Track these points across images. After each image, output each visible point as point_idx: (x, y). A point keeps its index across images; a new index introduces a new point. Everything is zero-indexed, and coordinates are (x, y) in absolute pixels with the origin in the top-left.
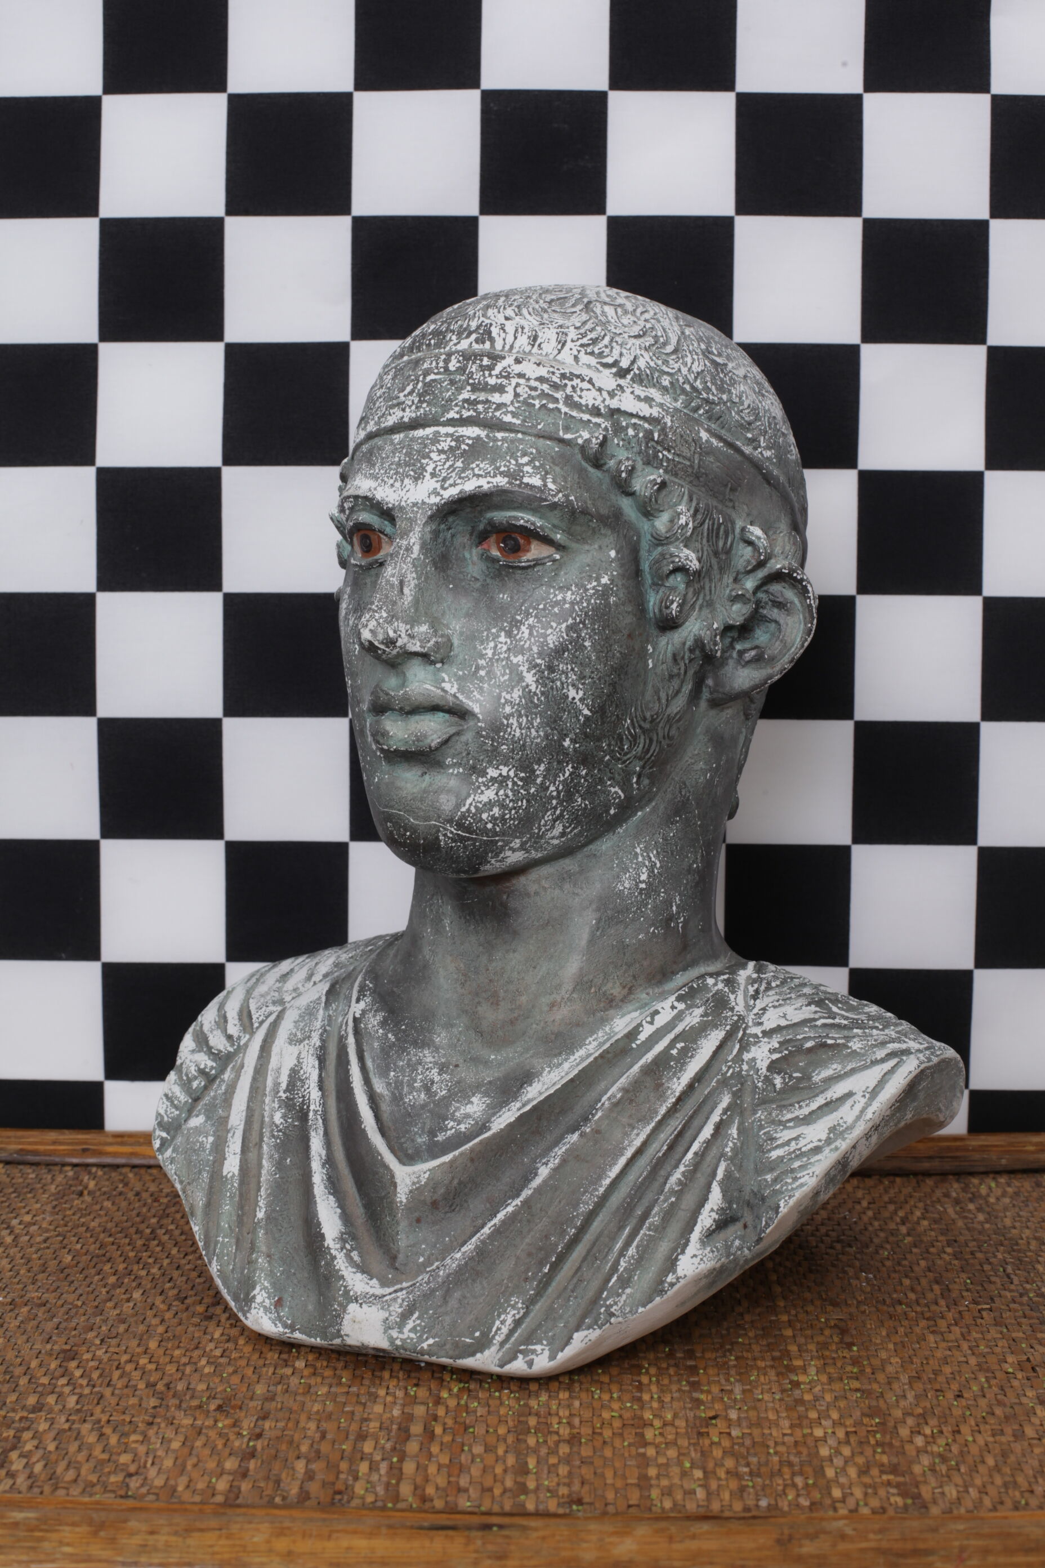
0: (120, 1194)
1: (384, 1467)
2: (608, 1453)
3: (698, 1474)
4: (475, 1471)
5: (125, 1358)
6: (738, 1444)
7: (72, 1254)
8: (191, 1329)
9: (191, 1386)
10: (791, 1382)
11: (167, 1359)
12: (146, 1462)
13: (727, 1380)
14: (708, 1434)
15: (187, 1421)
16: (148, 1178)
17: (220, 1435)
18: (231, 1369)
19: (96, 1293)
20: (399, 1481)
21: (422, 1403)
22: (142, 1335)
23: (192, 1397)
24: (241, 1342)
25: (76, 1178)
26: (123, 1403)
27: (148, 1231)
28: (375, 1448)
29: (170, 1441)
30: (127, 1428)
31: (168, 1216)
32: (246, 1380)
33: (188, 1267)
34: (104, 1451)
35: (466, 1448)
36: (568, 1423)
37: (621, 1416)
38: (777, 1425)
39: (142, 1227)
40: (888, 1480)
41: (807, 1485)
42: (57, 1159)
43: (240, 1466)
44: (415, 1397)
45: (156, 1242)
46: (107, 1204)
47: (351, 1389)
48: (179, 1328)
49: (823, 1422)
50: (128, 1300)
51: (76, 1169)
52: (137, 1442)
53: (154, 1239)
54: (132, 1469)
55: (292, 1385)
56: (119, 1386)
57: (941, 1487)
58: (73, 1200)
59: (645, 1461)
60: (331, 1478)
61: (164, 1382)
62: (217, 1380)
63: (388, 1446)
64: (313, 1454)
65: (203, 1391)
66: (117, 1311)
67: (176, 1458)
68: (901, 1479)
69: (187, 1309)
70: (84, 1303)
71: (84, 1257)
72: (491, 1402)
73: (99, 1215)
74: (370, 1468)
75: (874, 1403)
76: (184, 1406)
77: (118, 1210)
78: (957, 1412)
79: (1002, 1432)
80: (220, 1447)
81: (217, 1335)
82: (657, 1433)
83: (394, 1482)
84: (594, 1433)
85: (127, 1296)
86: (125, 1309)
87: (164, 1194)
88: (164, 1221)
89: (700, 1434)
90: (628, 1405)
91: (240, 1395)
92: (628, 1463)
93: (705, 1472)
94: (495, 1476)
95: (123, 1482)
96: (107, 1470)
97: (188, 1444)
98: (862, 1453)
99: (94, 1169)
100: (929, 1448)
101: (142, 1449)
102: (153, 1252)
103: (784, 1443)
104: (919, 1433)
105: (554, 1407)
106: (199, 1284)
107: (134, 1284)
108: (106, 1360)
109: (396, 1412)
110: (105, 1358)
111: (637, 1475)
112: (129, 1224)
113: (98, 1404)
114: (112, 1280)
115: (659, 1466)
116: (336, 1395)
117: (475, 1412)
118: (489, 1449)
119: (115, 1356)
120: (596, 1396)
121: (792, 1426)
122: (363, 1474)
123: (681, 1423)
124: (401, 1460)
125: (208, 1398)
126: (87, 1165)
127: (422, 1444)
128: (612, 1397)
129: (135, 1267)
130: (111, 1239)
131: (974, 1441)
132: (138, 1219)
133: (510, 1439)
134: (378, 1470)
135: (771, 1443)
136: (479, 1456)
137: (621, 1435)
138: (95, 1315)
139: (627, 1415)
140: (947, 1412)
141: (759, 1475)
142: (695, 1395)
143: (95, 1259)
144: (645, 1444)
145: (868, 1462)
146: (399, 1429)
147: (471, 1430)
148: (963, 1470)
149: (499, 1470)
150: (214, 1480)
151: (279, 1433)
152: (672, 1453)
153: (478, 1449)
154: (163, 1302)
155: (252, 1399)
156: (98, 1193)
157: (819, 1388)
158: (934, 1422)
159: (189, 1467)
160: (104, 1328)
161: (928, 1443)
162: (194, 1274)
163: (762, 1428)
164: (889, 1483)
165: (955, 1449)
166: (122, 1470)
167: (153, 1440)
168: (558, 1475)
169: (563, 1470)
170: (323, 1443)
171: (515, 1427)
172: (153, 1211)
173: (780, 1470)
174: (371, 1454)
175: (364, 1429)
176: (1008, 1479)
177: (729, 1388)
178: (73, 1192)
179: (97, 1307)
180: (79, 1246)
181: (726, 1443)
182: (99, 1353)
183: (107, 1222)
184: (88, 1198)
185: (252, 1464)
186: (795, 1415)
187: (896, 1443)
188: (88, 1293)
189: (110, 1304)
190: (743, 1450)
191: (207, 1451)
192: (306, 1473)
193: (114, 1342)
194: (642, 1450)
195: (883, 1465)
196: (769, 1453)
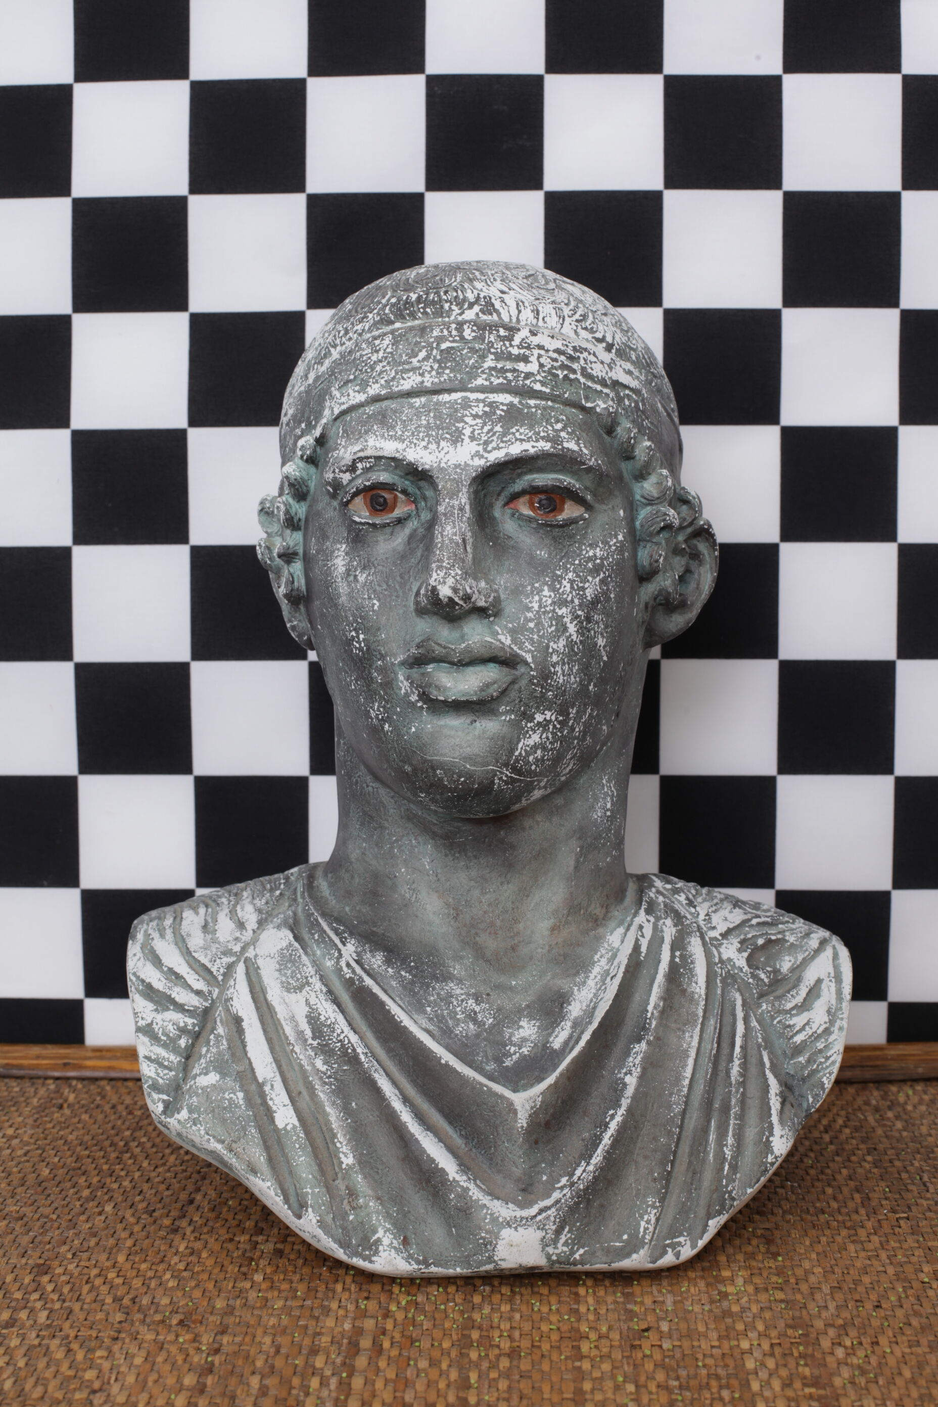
0: (98, 1106)
1: (334, 1382)
2: (546, 1366)
3: (631, 1388)
4: (420, 1386)
5: (95, 1272)
6: (669, 1356)
7: (50, 1167)
8: (157, 1242)
9: (155, 1301)
10: (720, 1293)
11: (134, 1273)
12: (110, 1378)
13: (660, 1292)
14: (640, 1346)
15: (150, 1336)
16: (123, 1090)
17: (181, 1350)
18: (193, 1283)
19: (71, 1206)
20: (348, 1396)
21: (371, 1317)
22: (111, 1249)
23: (156, 1312)
24: (204, 1255)
25: (57, 1091)
26: (90, 1318)
27: (122, 1144)
28: (326, 1363)
29: (133, 1356)
30: (93, 1344)
31: (141, 1128)
32: (207, 1294)
33: (157, 1180)
34: (70, 1367)
35: (412, 1363)
36: (509, 1336)
37: (558, 1329)
38: (706, 1337)
39: (117, 1139)
40: (810, 1394)
41: (733, 1398)
42: (40, 1073)
43: (198, 1381)
44: (366, 1310)
45: (128, 1155)
46: (85, 1117)
47: (306, 1303)
48: (147, 1241)
49: (749, 1334)
50: (100, 1214)
51: (58, 1082)
52: (102, 1357)
53: (127, 1152)
54: (97, 1385)
55: (250, 1298)
56: (88, 1300)
57: (860, 1400)
58: (53, 1113)
59: (580, 1375)
60: (284, 1394)
61: (130, 1296)
62: (180, 1294)
63: (339, 1361)
64: (267, 1370)
65: (166, 1305)
66: (89, 1225)
67: (139, 1374)
68: (822, 1392)
69: (155, 1222)
70: (58, 1217)
71: (61, 1171)
72: (436, 1316)
73: (77, 1128)
74: (321, 1384)
75: (797, 1314)
76: (148, 1320)
77: (95, 1123)
78: (875, 1323)
79: (918, 1344)
80: (180, 1362)
81: (181, 1249)
82: (592, 1346)
83: (342, 1397)
84: (533, 1346)
85: (100, 1209)
86: (96, 1222)
87: (137, 1107)
88: (137, 1134)
89: (633, 1347)
90: (566, 1317)
91: (201, 1310)
92: (565, 1377)
93: (637, 1386)
94: (438, 1391)
95: (87, 1399)
96: (72, 1387)
97: (150, 1359)
98: (785, 1365)
99: (74, 1082)
100: (849, 1361)
101: (106, 1365)
102: (125, 1165)
103: (712, 1356)
104: (840, 1344)
105: (496, 1320)
106: (167, 1196)
107: (106, 1197)
108: (76, 1274)
109: (347, 1326)
110: (76, 1272)
111: (572, 1389)
112: (104, 1137)
113: (67, 1318)
114: (86, 1193)
115: (594, 1380)
116: (291, 1308)
117: (422, 1325)
118: (433, 1363)
119: (86, 1271)
120: (536, 1309)
121: (720, 1338)
122: (314, 1390)
123: (615, 1335)
124: (350, 1376)
125: (171, 1313)
126: (68, 1079)
127: (370, 1358)
128: (550, 1309)
129: (108, 1180)
130: (87, 1152)
131: (892, 1352)
132: (113, 1132)
133: (454, 1354)
134: (328, 1385)
135: (700, 1356)
136: (424, 1370)
137: (559, 1348)
138: (68, 1228)
139: (565, 1328)
140: (866, 1322)
141: (688, 1388)
142: (629, 1306)
143: (71, 1173)
144: (581, 1357)
145: (791, 1374)
146: (350, 1343)
147: (417, 1344)
148: (881, 1383)
149: (442, 1385)
150: (173, 1397)
151: (236, 1348)
152: (606, 1367)
153: (423, 1364)
154: (133, 1215)
155: (212, 1313)
156: (77, 1106)
157: (745, 1299)
158: (853, 1333)
159: (150, 1383)
160: (76, 1242)
161: (848, 1354)
162: (162, 1187)
163: (692, 1340)
164: (811, 1397)
165: (874, 1360)
166: (87, 1387)
167: (117, 1355)
168: (498, 1390)
169: (503, 1385)
170: (277, 1357)
171: (459, 1340)
172: (127, 1123)
173: (708, 1384)
174: (322, 1369)
175: (316, 1343)
176: (924, 1391)
177: (661, 1299)
178: (54, 1106)
179: (70, 1220)
180: (56, 1159)
181: (658, 1356)
182: (71, 1267)
183: (84, 1135)
184: (67, 1111)
185: (209, 1380)
186: (723, 1327)
187: (818, 1355)
188: (63, 1206)
189: (83, 1218)
190: (674, 1363)
191: (168, 1367)
192: (260, 1389)
193: (85, 1256)
194: (578, 1364)
195: (805, 1378)
196: (697, 1366)
